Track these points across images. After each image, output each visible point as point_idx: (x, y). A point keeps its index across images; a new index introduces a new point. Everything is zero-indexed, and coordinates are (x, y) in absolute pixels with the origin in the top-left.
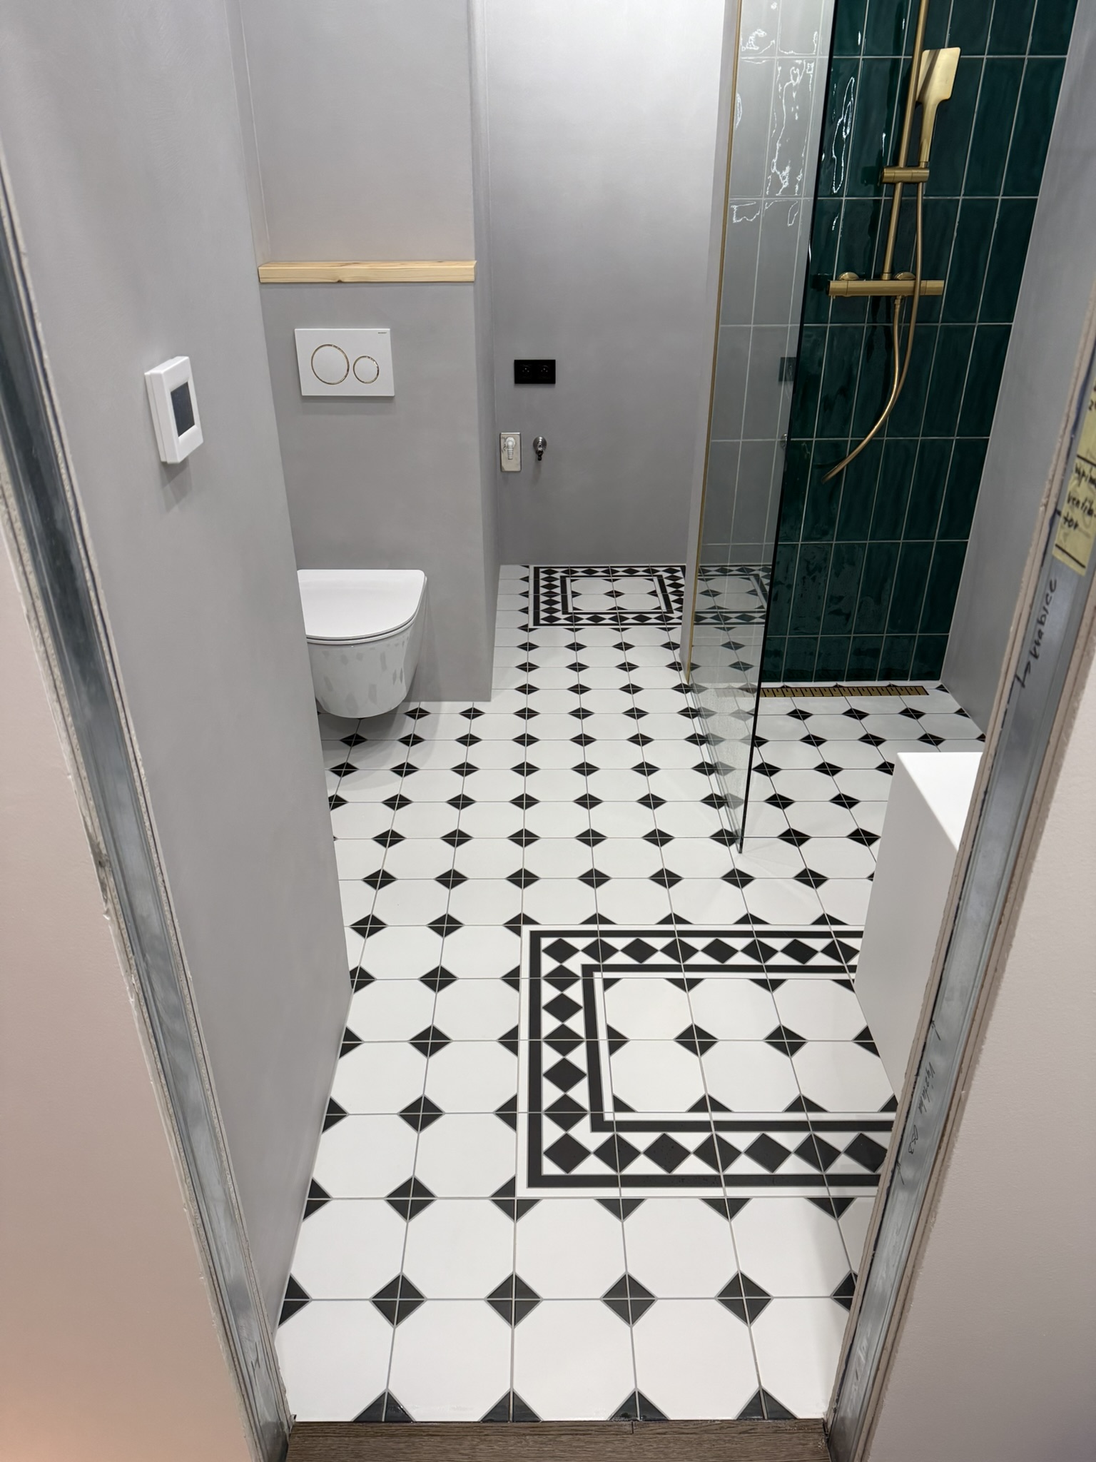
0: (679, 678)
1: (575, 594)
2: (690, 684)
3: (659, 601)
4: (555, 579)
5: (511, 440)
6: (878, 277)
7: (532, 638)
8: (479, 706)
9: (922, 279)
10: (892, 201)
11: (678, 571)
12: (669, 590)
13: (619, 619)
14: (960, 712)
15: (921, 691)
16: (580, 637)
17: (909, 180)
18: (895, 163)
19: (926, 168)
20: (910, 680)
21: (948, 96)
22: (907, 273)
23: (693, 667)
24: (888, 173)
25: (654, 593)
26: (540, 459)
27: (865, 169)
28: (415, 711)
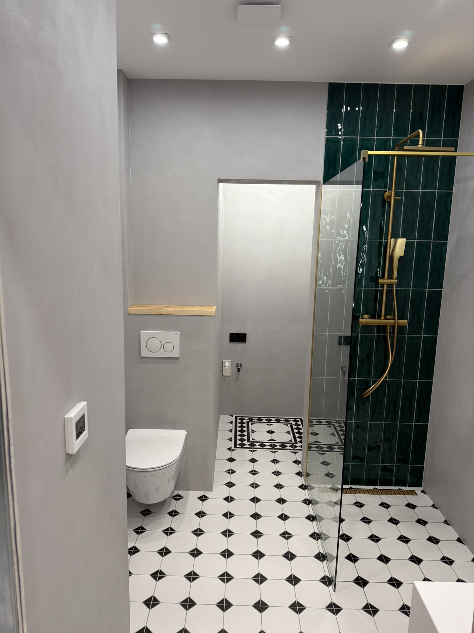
0: (301, 481)
1: (253, 431)
2: (307, 485)
3: (290, 437)
4: (244, 423)
5: (227, 364)
6: (379, 317)
7: (233, 455)
8: (207, 494)
9: (398, 319)
10: (383, 290)
11: (299, 421)
12: (296, 431)
13: (273, 445)
14: (433, 506)
15: (414, 493)
16: (255, 455)
17: (390, 283)
18: (383, 277)
19: (396, 279)
20: (408, 487)
21: (403, 255)
22: (391, 316)
23: (308, 475)
24: (381, 281)
25: (288, 432)
26: (239, 371)
27: (371, 277)
28: (176, 496)
